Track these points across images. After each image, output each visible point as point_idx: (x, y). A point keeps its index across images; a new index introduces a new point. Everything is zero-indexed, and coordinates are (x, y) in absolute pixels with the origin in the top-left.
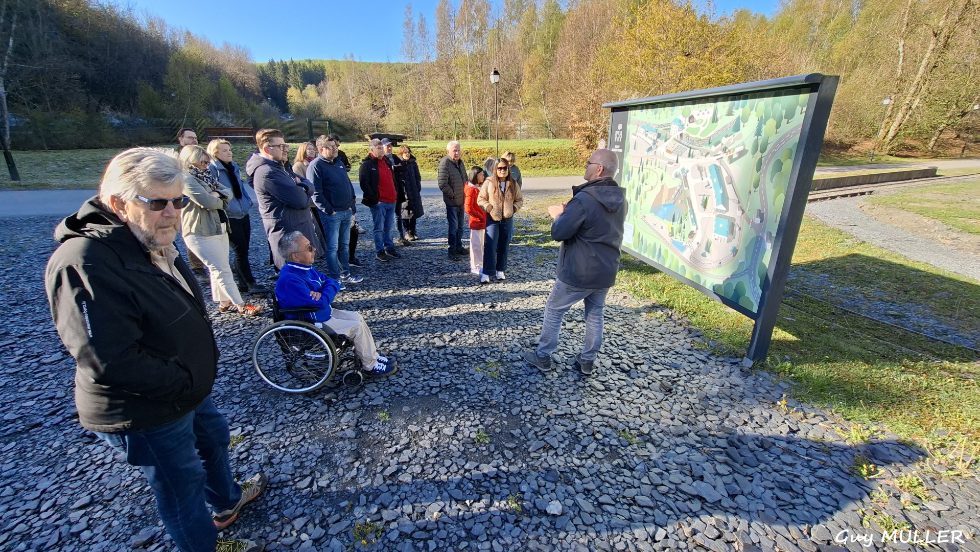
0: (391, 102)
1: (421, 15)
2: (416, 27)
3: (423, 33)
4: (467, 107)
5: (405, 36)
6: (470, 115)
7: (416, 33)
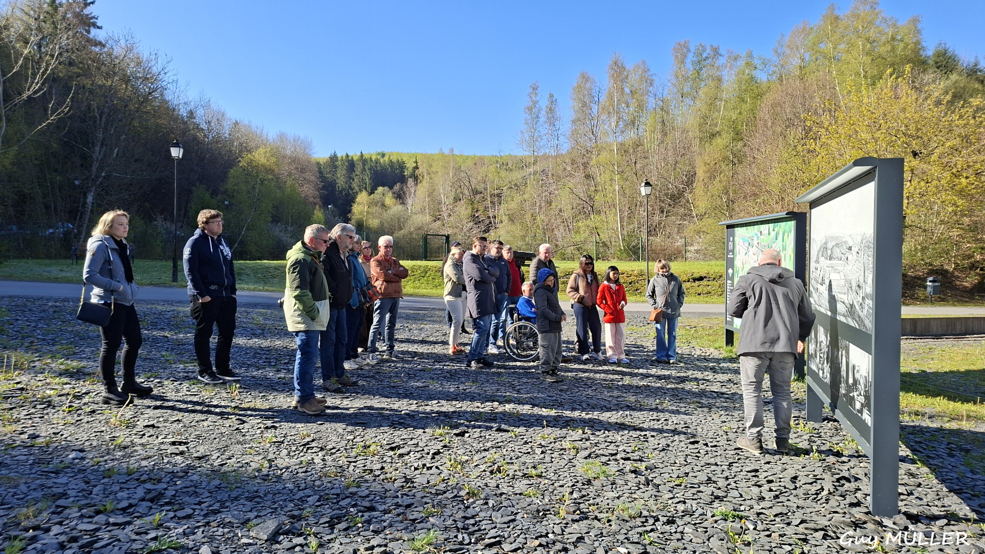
0: (502, 211)
1: (551, 96)
2: (543, 112)
3: (552, 118)
4: (611, 218)
5: (527, 123)
6: (616, 231)
7: (543, 118)
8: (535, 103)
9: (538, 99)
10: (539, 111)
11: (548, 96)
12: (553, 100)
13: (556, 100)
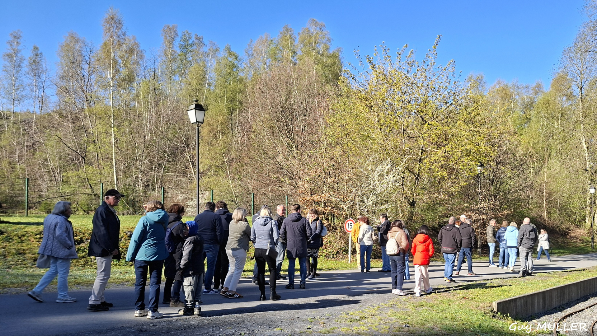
2: (26, 63)
5: (6, 70)
7: (25, 69)
8: (16, 52)
9: (20, 47)
10: (22, 60)
11: (32, 48)
12: (37, 54)
13: (41, 54)
